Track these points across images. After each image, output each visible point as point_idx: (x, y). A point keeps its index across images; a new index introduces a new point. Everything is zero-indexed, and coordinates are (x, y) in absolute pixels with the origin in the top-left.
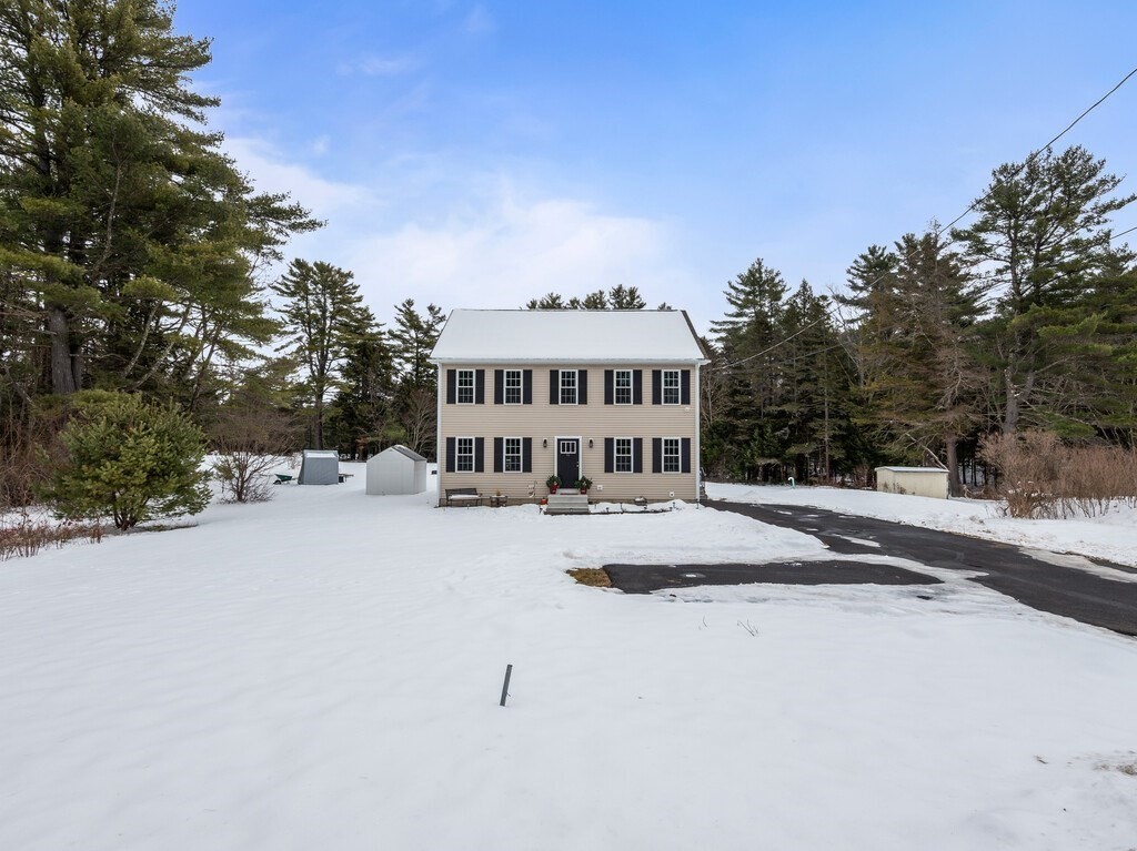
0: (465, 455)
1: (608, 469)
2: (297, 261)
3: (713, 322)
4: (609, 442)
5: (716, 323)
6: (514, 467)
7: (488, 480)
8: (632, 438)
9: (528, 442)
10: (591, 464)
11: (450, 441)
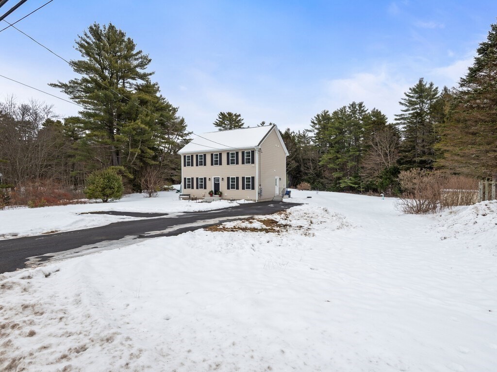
0: (189, 184)
1: (228, 188)
2: (221, 113)
3: (396, 115)
4: (228, 178)
5: (397, 116)
6: (201, 187)
7: (194, 192)
8: (235, 177)
9: (205, 178)
10: (223, 186)
11: (185, 179)
